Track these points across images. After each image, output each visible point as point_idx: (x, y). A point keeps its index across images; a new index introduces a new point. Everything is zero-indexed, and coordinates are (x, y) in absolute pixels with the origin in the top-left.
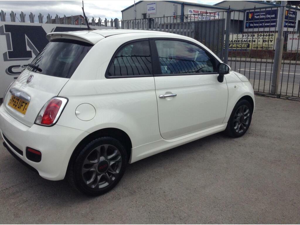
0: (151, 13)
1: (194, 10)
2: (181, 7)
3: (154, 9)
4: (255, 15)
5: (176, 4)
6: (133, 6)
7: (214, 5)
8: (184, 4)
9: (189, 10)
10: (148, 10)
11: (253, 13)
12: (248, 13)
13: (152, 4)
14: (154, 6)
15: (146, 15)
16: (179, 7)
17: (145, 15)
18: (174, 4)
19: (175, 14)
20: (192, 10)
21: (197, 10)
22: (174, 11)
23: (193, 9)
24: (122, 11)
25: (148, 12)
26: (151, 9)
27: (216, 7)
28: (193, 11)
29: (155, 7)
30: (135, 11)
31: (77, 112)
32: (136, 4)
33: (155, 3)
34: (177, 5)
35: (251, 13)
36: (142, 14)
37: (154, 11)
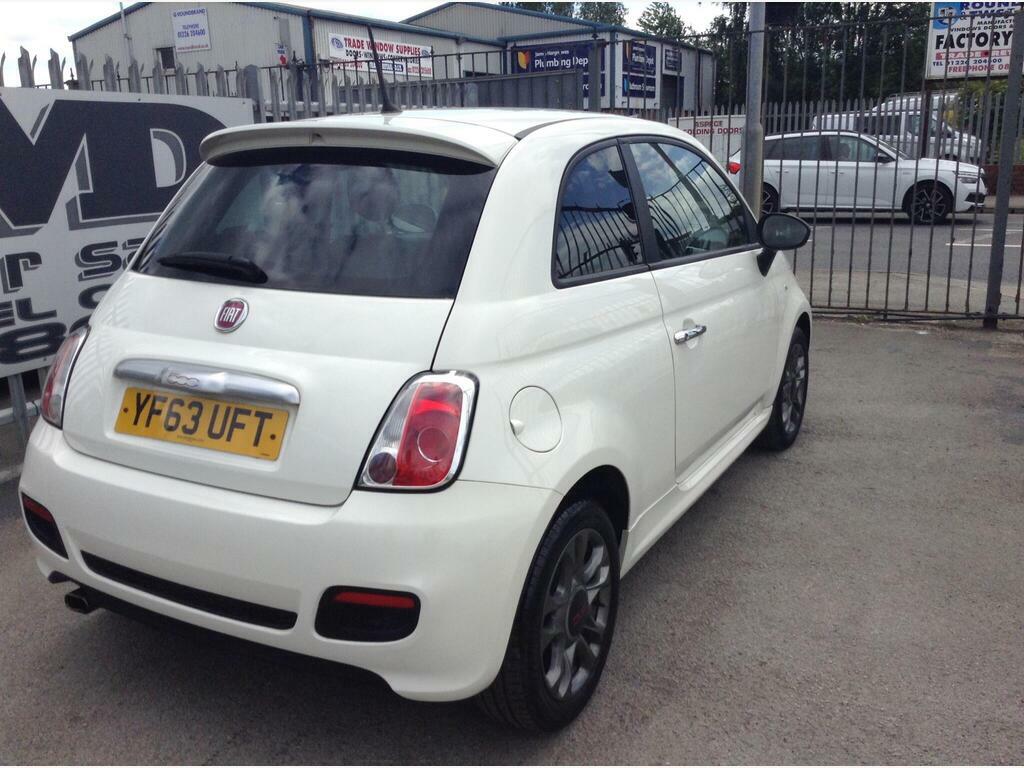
0: (192, 47)
1: (347, 37)
2: (304, 25)
3: (202, 32)
4: (538, 58)
5: (283, 16)
6: (115, 18)
7: (402, 22)
8: (310, 17)
9: (331, 35)
10: (180, 35)
11: (531, 52)
12: (515, 51)
13: (193, 12)
14: (200, 20)
15: (172, 52)
16: (297, 25)
17: (167, 54)
18: (274, 14)
19: (285, 49)
20: (341, 38)
21: (356, 38)
22: (277, 40)
23: (343, 34)
24: (74, 39)
25: (180, 43)
26: (189, 31)
27: (410, 28)
28: (345, 39)
29: (203, 25)
30: (128, 37)
31: (516, 423)
32: (129, 12)
33: (202, 11)
34: (287, 21)
35: (524, 49)
36: (158, 50)
37: (203, 40)
